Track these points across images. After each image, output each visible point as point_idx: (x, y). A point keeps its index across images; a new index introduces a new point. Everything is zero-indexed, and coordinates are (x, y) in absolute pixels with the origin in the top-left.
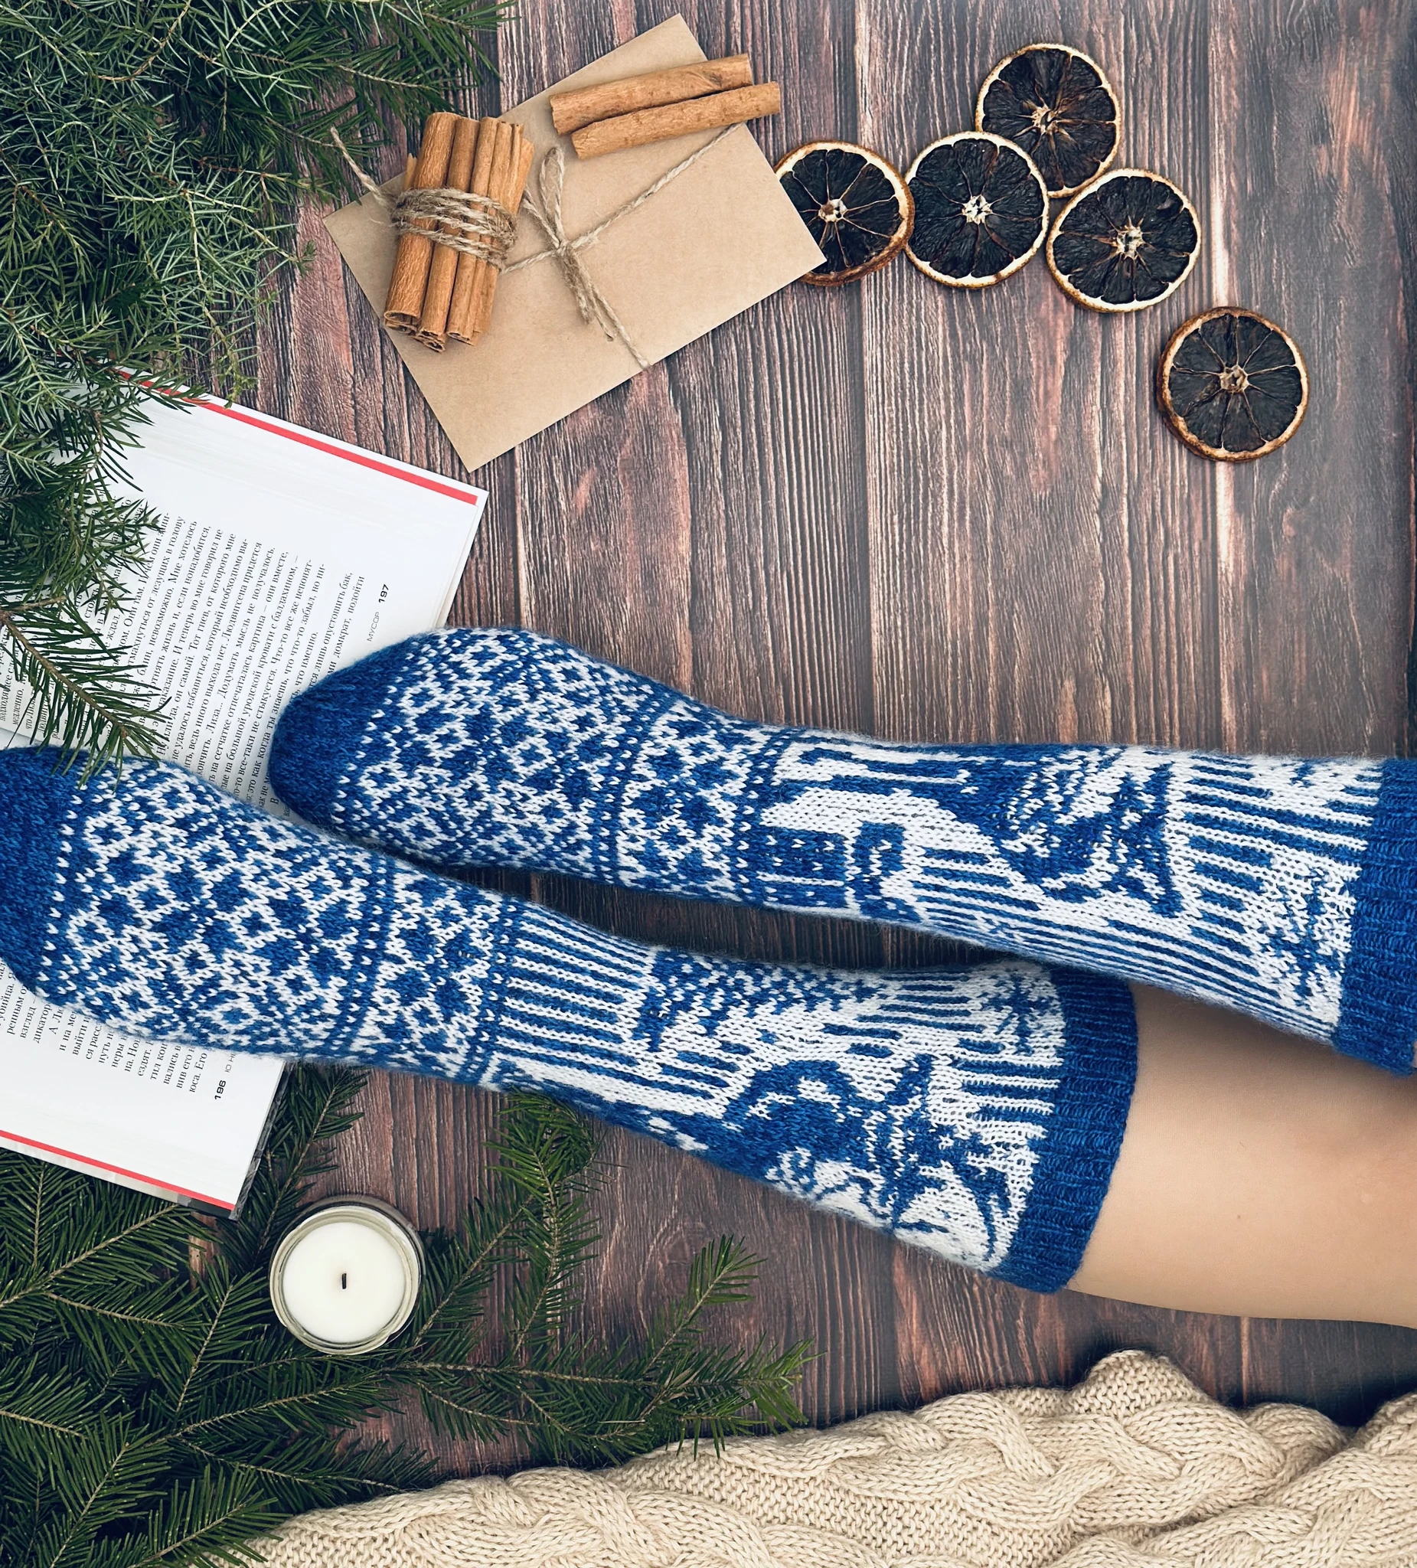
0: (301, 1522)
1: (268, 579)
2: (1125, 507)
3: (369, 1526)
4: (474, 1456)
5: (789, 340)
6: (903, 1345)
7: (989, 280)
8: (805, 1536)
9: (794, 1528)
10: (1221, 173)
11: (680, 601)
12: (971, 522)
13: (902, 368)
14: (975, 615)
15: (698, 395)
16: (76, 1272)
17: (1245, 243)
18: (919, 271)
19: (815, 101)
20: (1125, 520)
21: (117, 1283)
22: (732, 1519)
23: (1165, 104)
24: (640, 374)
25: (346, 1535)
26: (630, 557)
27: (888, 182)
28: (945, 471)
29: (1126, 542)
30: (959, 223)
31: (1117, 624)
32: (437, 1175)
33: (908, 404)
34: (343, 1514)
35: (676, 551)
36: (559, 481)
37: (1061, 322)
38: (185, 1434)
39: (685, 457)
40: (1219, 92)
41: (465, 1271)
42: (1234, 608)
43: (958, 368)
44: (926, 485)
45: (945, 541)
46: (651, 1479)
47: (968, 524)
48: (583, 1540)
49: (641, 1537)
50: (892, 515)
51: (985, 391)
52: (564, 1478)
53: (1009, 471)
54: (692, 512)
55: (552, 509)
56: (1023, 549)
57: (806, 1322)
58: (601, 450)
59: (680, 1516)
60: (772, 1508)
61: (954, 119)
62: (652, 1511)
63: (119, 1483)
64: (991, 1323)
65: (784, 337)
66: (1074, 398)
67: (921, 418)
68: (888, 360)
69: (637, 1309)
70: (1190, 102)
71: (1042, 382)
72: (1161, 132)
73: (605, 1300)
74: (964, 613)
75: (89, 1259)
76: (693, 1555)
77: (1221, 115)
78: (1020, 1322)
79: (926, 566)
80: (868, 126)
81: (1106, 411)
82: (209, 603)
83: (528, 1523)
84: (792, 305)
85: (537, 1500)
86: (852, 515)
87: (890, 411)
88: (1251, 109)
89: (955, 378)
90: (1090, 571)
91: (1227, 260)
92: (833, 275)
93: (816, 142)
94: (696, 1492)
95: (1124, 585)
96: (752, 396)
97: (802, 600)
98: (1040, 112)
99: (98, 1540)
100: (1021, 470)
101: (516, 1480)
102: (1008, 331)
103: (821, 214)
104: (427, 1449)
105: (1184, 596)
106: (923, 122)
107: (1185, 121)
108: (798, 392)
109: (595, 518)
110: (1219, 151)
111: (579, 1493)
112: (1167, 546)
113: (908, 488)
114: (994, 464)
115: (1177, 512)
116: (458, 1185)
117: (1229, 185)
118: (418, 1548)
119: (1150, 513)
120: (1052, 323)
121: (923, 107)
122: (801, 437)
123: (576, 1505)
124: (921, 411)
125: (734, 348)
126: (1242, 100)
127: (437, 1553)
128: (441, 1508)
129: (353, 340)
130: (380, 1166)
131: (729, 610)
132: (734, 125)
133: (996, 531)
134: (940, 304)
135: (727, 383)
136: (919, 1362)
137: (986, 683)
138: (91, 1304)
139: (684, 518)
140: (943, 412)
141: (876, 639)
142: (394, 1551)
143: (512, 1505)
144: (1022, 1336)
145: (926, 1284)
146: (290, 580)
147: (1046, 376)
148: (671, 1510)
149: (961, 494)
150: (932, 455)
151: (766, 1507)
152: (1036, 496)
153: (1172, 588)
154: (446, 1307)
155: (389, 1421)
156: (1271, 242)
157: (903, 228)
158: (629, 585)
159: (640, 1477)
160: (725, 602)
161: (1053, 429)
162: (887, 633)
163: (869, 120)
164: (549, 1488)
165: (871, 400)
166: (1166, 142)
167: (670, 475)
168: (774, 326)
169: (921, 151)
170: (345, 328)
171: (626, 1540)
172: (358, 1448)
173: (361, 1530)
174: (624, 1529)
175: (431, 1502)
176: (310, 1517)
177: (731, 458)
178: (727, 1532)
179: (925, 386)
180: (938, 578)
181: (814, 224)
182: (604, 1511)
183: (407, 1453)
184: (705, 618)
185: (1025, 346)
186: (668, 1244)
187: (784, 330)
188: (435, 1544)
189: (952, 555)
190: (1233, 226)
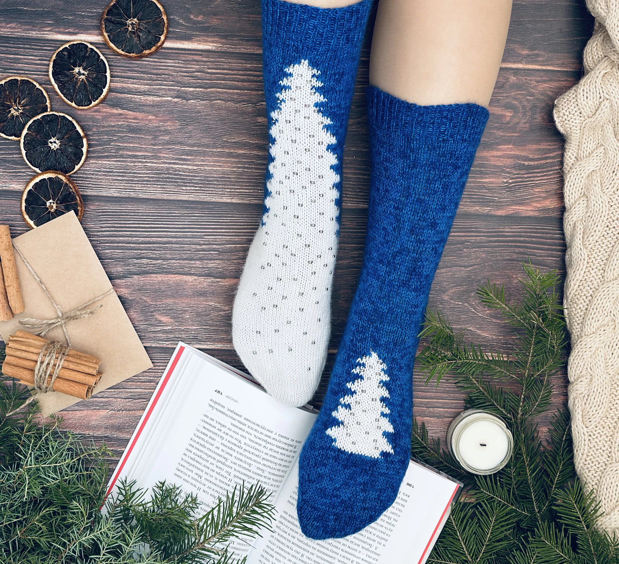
0: (578, 468)
1: (206, 438)
2: (186, 89)
3: (583, 441)
4: (558, 394)
5: (105, 227)
6: (531, 214)
7: (85, 141)
8: (611, 263)
9: (607, 267)
10: (44, 34)
11: (212, 282)
12: (188, 156)
13: (120, 180)
14: (227, 158)
15: (127, 268)
16: (470, 550)
17: (75, 26)
18: (79, 169)
19: (4, 208)
20: (191, 89)
21: (476, 534)
22: (600, 294)
23: (12, 56)
24: (116, 291)
25: (586, 451)
26: (193, 302)
27: (40, 181)
28: (165, 165)
29: (201, 89)
30: (59, 151)
31: (235, 97)
32: (442, 401)
33: (136, 179)
34: (577, 451)
35: (192, 282)
36: (159, 329)
37: (104, 110)
38: (539, 512)
39: (152, 275)
40: (9, 32)
41: (483, 394)
42: (233, 45)
43: (122, 156)
44: (171, 174)
45: (195, 168)
46: (578, 324)
47: (188, 158)
48: (600, 355)
49: (602, 332)
50: (183, 190)
51: (132, 145)
52: (574, 360)
53: (167, 138)
54: (175, 274)
55: (171, 332)
56: (201, 135)
57: (517, 253)
58: (147, 310)
59: (596, 315)
60: (597, 275)
61: (14, 149)
62: (592, 326)
63: (557, 543)
64: (526, 176)
65: (104, 229)
66: (138, 107)
67: (143, 174)
68: (117, 186)
69: (504, 323)
70: (12, 45)
71: (130, 121)
72: (25, 59)
73: (500, 336)
74: (227, 162)
75: (465, 544)
76: (612, 311)
77: (18, 32)
78: (526, 163)
79: (205, 177)
80: (16, 186)
81: (144, 93)
82: (213, 464)
83: (590, 377)
84: (90, 225)
85: (581, 372)
86: (181, 207)
87: (138, 187)
88: (16, 18)
89: (126, 158)
90: (212, 106)
91: (82, 35)
92: (79, 208)
93: (21, 210)
94: (586, 307)
95: (219, 92)
96: (128, 245)
97: (216, 231)
98: (13, 111)
99: (578, 553)
100: (167, 133)
101: (571, 379)
102: (107, 133)
103: (52, 211)
104: (553, 413)
105: (225, 66)
106: (15, 162)
107: (21, 48)
108: (128, 225)
109: (176, 315)
110: (34, 34)
111: (581, 356)
112: (204, 72)
113: (172, 182)
114: (164, 144)
115: (189, 66)
116: (447, 392)
117: (49, 31)
118: (595, 423)
119: (189, 78)
120: (105, 114)
121: (9, 162)
122: (147, 226)
123: (585, 357)
124: (139, 174)
125: (107, 251)
126: (11, 22)
127: (598, 416)
128: (580, 412)
129: (95, 409)
130: (437, 423)
131: (218, 262)
132: (13, 244)
133: (193, 146)
134: (94, 162)
135: (122, 255)
136: (539, 208)
137: (256, 155)
138: (483, 545)
139: (178, 278)
140: (140, 164)
141: (234, 201)
142: (595, 433)
143: (582, 383)
144: (532, 163)
145: (506, 202)
146: (208, 430)
147: (127, 118)
148: (592, 318)
149: (176, 159)
150: (158, 170)
151: (596, 278)
152: (179, 127)
153: (222, 71)
154: (497, 403)
155: (540, 427)
156: (74, 14)
157: (61, 177)
158: (205, 303)
159: (577, 329)
160: (215, 263)
161: (150, 117)
162: (232, 195)
163: (13, 185)
164: (577, 367)
165: (133, 195)
166: (29, 57)
167: (159, 282)
168: (99, 233)
169: (27, 164)
170: (90, 412)
171: (602, 338)
172: (550, 440)
173: (584, 445)
174: (598, 339)
175: (577, 415)
176: (577, 464)
177: (154, 256)
178: (605, 297)
179: (128, 171)
180: (210, 172)
181: (56, 214)
182: (590, 346)
183: (554, 421)
184: (220, 272)
185: (114, 126)
186: (480, 308)
187: (101, 229)
188: (594, 416)
189: (202, 165)
190: (67, 31)
